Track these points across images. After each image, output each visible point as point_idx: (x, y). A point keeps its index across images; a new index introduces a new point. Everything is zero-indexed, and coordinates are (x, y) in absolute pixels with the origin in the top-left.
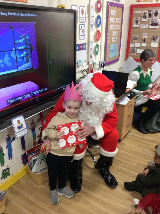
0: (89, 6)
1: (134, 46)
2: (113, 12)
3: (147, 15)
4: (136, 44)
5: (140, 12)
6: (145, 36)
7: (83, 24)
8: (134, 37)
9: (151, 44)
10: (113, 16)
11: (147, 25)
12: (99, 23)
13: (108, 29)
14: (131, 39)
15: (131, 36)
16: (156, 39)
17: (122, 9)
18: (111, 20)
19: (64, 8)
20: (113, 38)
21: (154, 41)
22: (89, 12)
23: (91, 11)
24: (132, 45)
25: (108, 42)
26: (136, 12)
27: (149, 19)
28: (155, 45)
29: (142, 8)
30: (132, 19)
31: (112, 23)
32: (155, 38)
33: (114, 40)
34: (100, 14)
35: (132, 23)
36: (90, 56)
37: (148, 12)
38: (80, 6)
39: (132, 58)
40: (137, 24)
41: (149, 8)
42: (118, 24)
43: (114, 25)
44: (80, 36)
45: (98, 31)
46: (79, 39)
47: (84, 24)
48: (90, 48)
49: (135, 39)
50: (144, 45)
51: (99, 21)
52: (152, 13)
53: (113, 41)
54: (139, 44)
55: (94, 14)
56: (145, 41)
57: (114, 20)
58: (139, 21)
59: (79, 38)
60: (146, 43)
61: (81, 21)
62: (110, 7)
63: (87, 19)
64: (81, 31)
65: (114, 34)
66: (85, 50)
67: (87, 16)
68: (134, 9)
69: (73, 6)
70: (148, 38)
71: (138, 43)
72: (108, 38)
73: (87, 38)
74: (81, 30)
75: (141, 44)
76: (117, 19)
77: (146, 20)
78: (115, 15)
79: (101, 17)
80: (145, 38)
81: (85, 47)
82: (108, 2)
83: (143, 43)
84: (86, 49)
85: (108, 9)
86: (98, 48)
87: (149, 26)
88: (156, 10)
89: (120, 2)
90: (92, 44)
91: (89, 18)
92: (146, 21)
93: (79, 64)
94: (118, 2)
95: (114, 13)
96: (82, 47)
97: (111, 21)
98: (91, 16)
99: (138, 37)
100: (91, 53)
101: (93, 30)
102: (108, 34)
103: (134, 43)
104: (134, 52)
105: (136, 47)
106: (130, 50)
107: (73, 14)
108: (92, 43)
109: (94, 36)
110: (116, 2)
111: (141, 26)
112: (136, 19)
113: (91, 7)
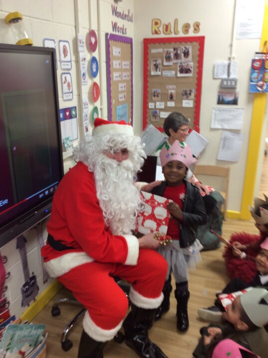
0: (76, 41)
1: (155, 106)
2: (116, 50)
3: (172, 55)
4: (158, 103)
5: (161, 50)
6: (172, 90)
7: (67, 73)
8: (154, 92)
9: (182, 103)
10: (117, 58)
11: (173, 72)
12: (94, 70)
13: (112, 80)
14: (149, 95)
15: (149, 89)
16: (190, 94)
17: (130, 45)
18: (115, 64)
19: (30, 45)
20: (120, 95)
21: (187, 98)
22: (76, 52)
23: (80, 49)
24: (151, 105)
25: (113, 101)
26: (153, 51)
27: (175, 61)
28: (188, 104)
29: (162, 44)
30: (149, 63)
31: (117, 70)
32: (188, 92)
33: (122, 98)
34: (95, 54)
35: (148, 68)
36: (84, 128)
37: (172, 50)
38: (60, 41)
39: (154, 127)
40: (156, 71)
41: (174, 45)
42: (125, 70)
43: (120, 73)
44: (64, 95)
45: (95, 84)
46: (64, 100)
47: (69, 73)
48: (84, 114)
49: (156, 95)
50: (171, 104)
51: (94, 66)
52: (179, 52)
53: (120, 100)
54: (163, 103)
55: (85, 54)
56: (171, 98)
57: (120, 64)
58: (159, 66)
59: (62, 97)
60: (174, 100)
61: (64, 67)
62: (111, 42)
63: (74, 63)
64: (65, 86)
65: (122, 87)
66: (75, 119)
67: (73, 58)
68: (149, 46)
69: (46, 41)
70: (177, 93)
71: (161, 101)
72: (112, 95)
73: (77, 96)
74: (64, 83)
75: (166, 104)
76: (124, 63)
77: (171, 63)
78: (119, 55)
79: (98, 61)
80: (171, 93)
81: (74, 113)
82: (107, 34)
83: (169, 101)
84: (76, 117)
85: (108, 46)
86: (97, 113)
87: (176, 74)
88: (185, 48)
89: (126, 34)
90: (87, 108)
91: (77, 62)
92: (171, 66)
93: (66, 145)
94: (123, 33)
95: (118, 53)
96: (69, 113)
97: (115, 66)
98: (81, 59)
99: (159, 91)
100: (86, 123)
101: (86, 83)
102: (112, 88)
103: (155, 102)
104: (156, 116)
105: (157, 109)
106: (150, 114)
107: (49, 57)
108: (86, 106)
109: (89, 93)
110: (120, 34)
111: (164, 73)
112: (155, 63)
113: (80, 43)
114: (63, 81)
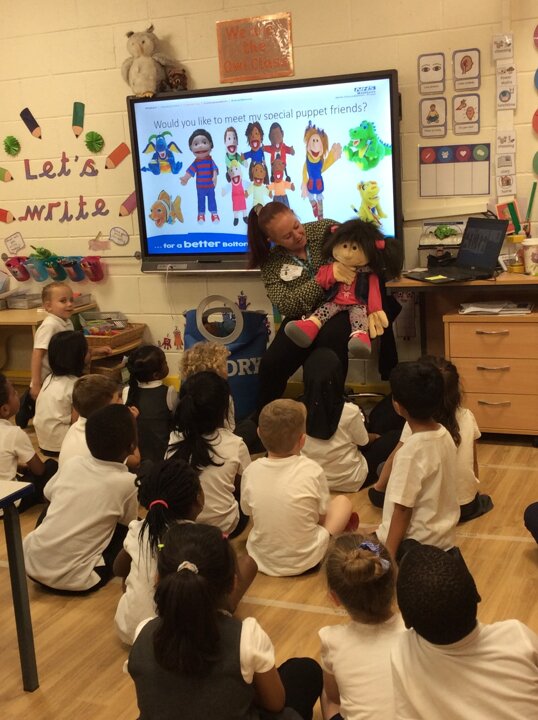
23: (499, 55)
36: (499, 179)
38: (457, 51)
44: (457, 127)
46: (456, 134)
47: (478, 96)
48: (498, 156)
59: (453, 130)
64: (461, 113)
66: (487, 162)
73: (490, 128)
81: (480, 153)
84: (488, 159)
90: (510, 146)
98: (498, 71)
100: (505, 171)
101: (512, 107)
113: (499, 46)
114: (456, 108)
